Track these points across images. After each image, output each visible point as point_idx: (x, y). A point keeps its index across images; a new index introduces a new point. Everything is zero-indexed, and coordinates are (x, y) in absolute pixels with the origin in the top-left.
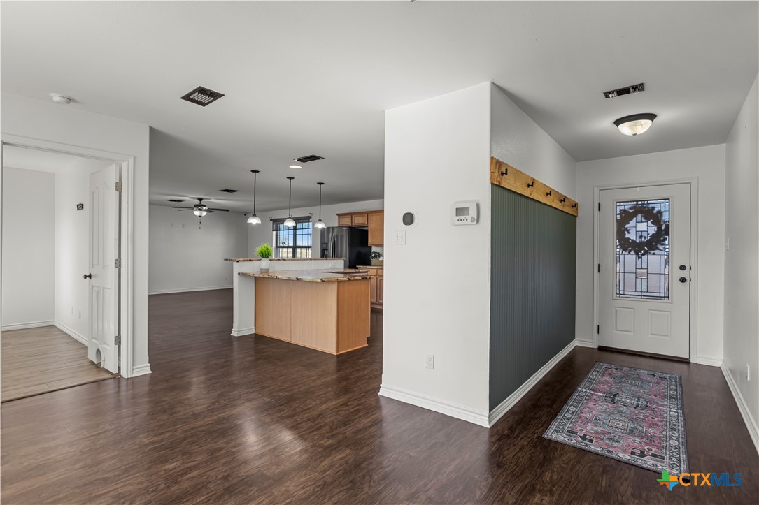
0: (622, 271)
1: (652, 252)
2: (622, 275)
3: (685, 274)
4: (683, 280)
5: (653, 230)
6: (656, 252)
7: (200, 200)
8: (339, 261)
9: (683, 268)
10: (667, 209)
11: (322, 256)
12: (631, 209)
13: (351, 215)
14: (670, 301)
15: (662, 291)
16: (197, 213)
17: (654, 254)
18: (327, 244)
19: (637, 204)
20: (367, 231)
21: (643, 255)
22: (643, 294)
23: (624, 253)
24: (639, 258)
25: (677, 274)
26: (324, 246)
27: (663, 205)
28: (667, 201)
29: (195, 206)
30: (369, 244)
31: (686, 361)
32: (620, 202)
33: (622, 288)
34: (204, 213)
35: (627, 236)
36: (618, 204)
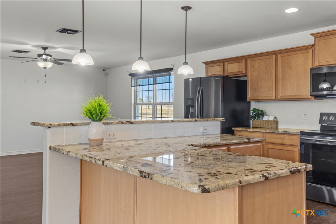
7: (45, 48)
8: (213, 123)
11: (186, 116)
13: (223, 62)
16: (41, 64)
18: (193, 99)
20: (246, 82)
26: (190, 102)
29: (40, 55)
30: (248, 99)
34: (50, 65)
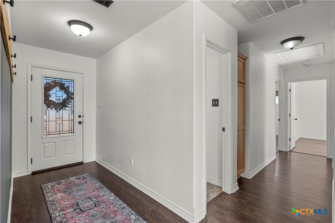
0: (47, 120)
1: (64, 108)
2: (47, 123)
3: (81, 120)
4: (80, 123)
5: (65, 96)
6: (67, 108)
9: (80, 116)
10: (72, 86)
12: (52, 82)
14: (74, 135)
15: (70, 129)
17: (65, 109)
19: (56, 80)
21: (60, 110)
22: (60, 133)
23: (48, 109)
24: (58, 112)
25: (77, 120)
27: (70, 83)
28: (73, 81)
31: (81, 163)
32: (46, 77)
33: (47, 131)
35: (50, 99)
36: (45, 78)
